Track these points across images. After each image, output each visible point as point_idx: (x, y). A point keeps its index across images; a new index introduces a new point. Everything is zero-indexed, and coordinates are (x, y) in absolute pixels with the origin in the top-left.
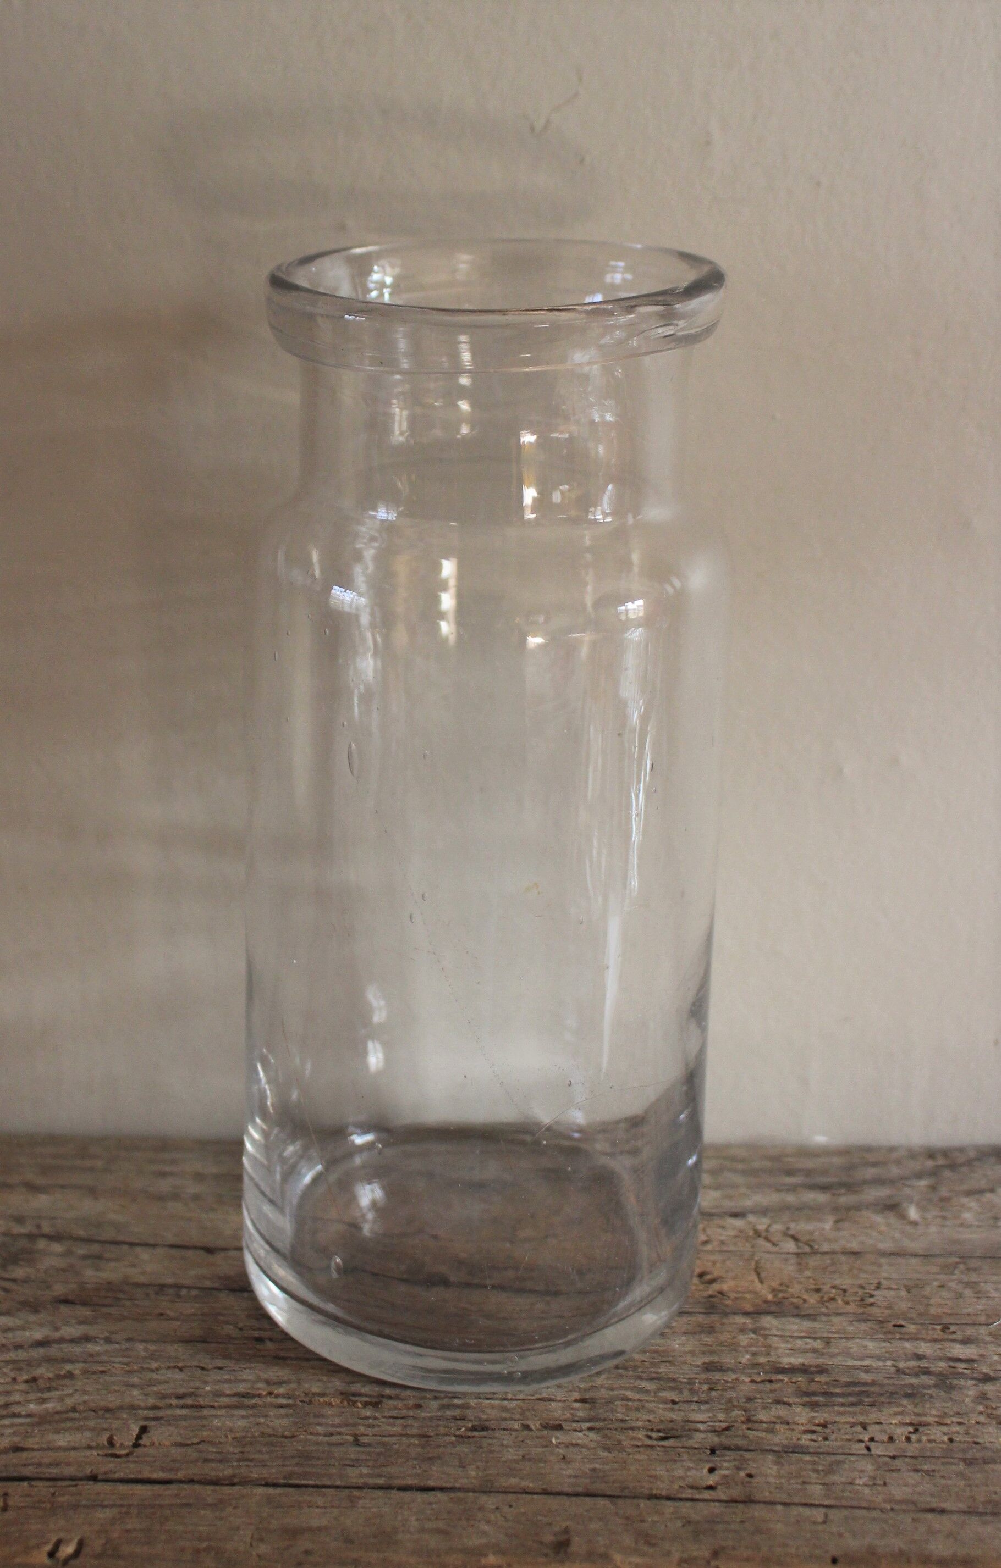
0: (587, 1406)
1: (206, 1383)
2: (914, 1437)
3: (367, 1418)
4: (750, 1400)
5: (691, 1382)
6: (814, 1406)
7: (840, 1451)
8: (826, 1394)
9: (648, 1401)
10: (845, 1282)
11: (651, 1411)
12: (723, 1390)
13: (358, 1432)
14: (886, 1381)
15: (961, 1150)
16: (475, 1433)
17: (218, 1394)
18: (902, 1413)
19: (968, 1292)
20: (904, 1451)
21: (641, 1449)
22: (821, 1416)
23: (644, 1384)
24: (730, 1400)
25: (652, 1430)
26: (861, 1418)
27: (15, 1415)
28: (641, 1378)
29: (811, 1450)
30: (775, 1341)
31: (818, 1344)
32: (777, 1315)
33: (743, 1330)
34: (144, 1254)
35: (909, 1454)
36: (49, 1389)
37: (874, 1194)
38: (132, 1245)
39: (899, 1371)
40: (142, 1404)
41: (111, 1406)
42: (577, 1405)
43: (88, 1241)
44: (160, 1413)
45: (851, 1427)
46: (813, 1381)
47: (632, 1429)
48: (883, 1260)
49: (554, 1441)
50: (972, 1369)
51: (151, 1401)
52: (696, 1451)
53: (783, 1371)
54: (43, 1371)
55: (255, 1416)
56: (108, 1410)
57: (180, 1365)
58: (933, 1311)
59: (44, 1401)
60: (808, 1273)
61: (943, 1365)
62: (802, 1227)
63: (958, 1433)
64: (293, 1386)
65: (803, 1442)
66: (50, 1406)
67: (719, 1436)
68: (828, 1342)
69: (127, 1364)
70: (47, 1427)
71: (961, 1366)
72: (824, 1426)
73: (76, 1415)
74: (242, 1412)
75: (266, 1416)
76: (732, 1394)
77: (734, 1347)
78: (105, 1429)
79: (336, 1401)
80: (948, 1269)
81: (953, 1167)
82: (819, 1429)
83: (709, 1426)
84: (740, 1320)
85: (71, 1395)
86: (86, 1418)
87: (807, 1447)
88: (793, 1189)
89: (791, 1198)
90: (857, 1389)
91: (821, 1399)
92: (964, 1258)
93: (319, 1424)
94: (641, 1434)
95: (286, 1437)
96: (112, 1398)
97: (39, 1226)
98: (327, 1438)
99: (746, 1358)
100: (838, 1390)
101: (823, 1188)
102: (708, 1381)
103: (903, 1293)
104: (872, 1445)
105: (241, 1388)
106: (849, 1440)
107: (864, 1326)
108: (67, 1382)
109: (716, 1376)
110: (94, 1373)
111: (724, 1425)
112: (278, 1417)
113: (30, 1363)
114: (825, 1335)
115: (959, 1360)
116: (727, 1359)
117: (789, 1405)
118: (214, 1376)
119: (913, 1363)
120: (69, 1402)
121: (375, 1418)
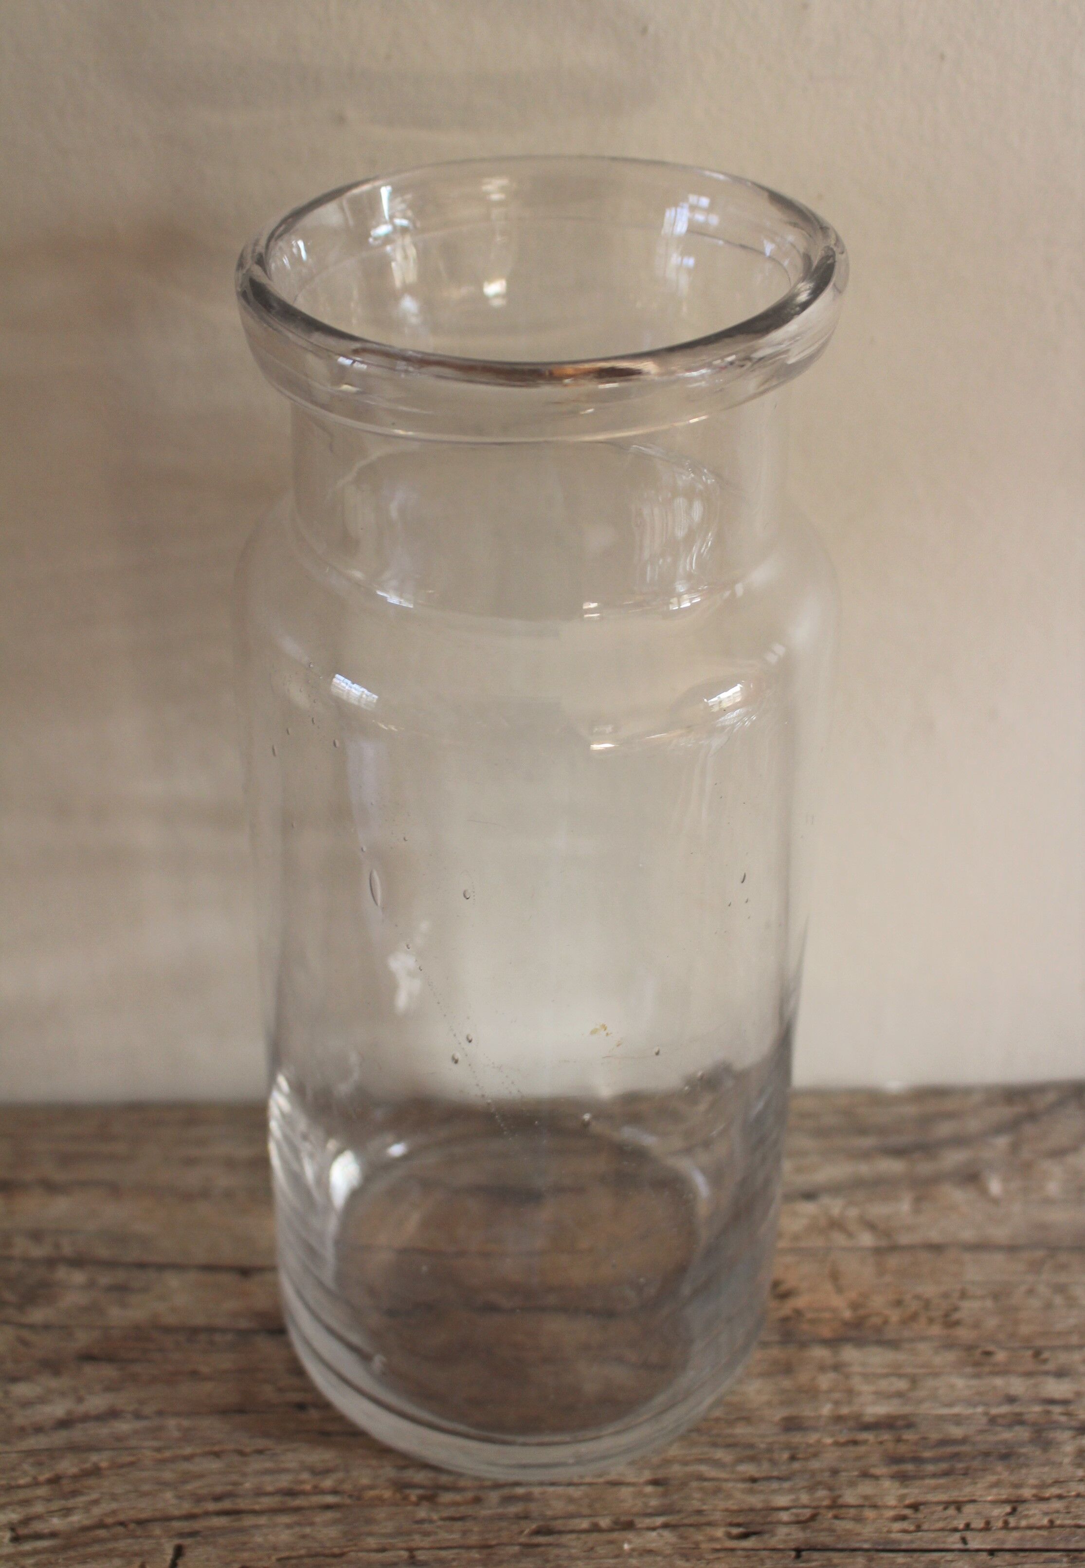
0: (660, 1489)
1: (244, 1475)
2: (1012, 1522)
3: (421, 1521)
4: (835, 1472)
5: (770, 1450)
6: (903, 1478)
7: (934, 1546)
8: (917, 1460)
9: (726, 1480)
10: (929, 1290)
11: (729, 1496)
12: (806, 1459)
13: (413, 1545)
14: (979, 1438)
15: (1040, 1089)
16: (541, 1539)
17: (259, 1493)
18: (996, 1484)
19: (1058, 1300)
20: (1003, 1542)
21: (721, 1554)
22: (914, 1493)
23: (719, 1454)
24: (813, 1473)
25: (732, 1525)
26: (954, 1495)
27: (38, 1536)
28: (715, 1445)
29: (904, 1546)
30: (857, 1383)
31: (902, 1385)
32: (860, 1343)
33: (822, 1368)
34: (173, 1281)
35: (1008, 1546)
36: (74, 1493)
37: (953, 1158)
38: (162, 1267)
39: (993, 1420)
40: (176, 1513)
41: (143, 1516)
42: (649, 1489)
43: (111, 1265)
44: (197, 1525)
45: (945, 1509)
46: (899, 1440)
47: (710, 1524)
48: (967, 1257)
49: (626, 1546)
50: (1068, 1414)
51: (187, 1507)
52: (780, 1555)
53: (867, 1427)
54: (68, 1466)
55: (299, 1524)
56: (141, 1523)
57: (216, 1448)
58: (1025, 1330)
59: (67, 1512)
60: (888, 1278)
61: (1037, 1409)
62: (878, 1210)
63: (1058, 1512)
64: (340, 1475)
65: (893, 1536)
66: (77, 1519)
67: (804, 1529)
68: (914, 1381)
69: (158, 1450)
70: (72, 1553)
71: (1057, 1409)
72: (915, 1507)
73: (102, 1533)
74: (285, 1519)
75: (312, 1524)
76: (815, 1464)
77: (812, 1393)
78: (136, 1554)
79: (387, 1494)
80: (1035, 1267)
81: (1032, 1116)
82: (907, 1512)
83: (792, 1514)
84: (820, 1353)
85: (96, 1502)
86: (115, 1538)
87: (899, 1542)
88: (866, 1155)
89: (864, 1169)
90: (950, 1450)
91: (909, 1467)
92: (1053, 1250)
93: (370, 1534)
94: (720, 1532)
95: (334, 1556)
96: (143, 1503)
97: (57, 1246)
98: (380, 1556)
99: (826, 1410)
100: (927, 1454)
101: (898, 1152)
102: (788, 1446)
103: (989, 1303)
104: (969, 1535)
105: (284, 1481)
106: (942, 1530)
107: (950, 1356)
108: (91, 1481)
109: (797, 1438)
110: (122, 1466)
111: (808, 1513)
112: (326, 1524)
113: (54, 1453)
114: (909, 1370)
115: (1052, 1402)
116: (807, 1411)
117: (876, 1478)
118: (257, 1464)
119: (1004, 1409)
120: (97, 1511)
121: (431, 1521)
